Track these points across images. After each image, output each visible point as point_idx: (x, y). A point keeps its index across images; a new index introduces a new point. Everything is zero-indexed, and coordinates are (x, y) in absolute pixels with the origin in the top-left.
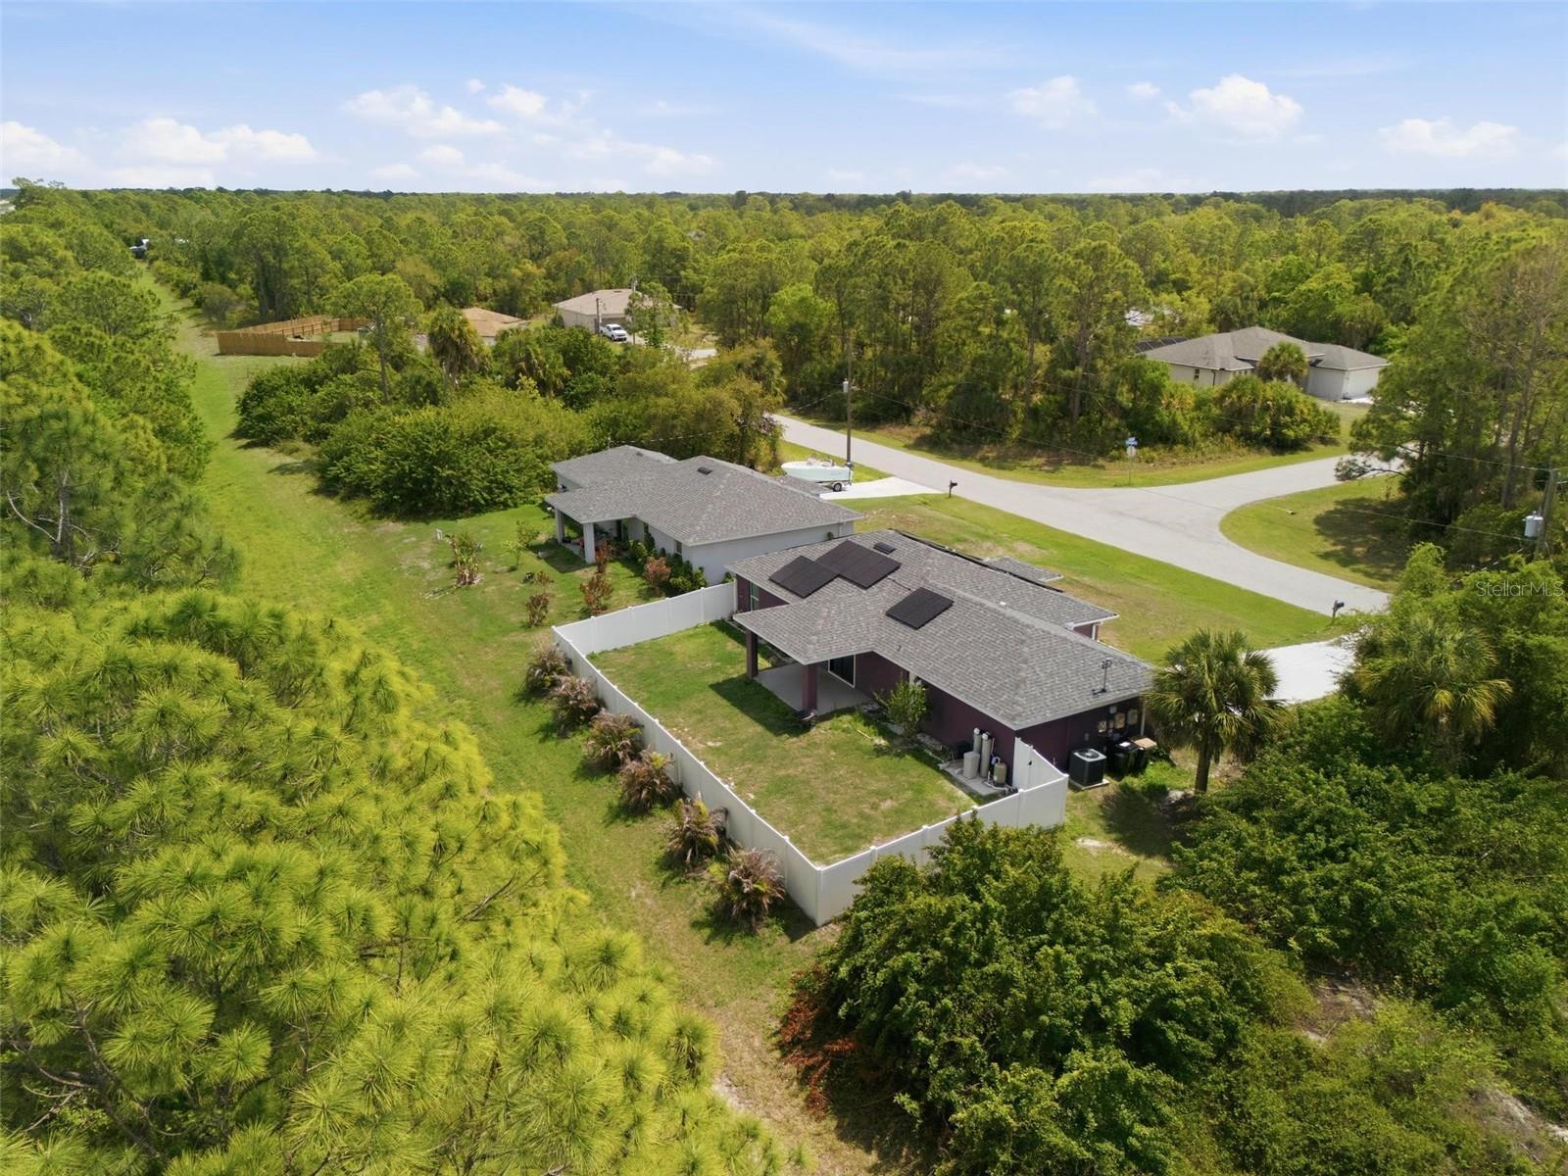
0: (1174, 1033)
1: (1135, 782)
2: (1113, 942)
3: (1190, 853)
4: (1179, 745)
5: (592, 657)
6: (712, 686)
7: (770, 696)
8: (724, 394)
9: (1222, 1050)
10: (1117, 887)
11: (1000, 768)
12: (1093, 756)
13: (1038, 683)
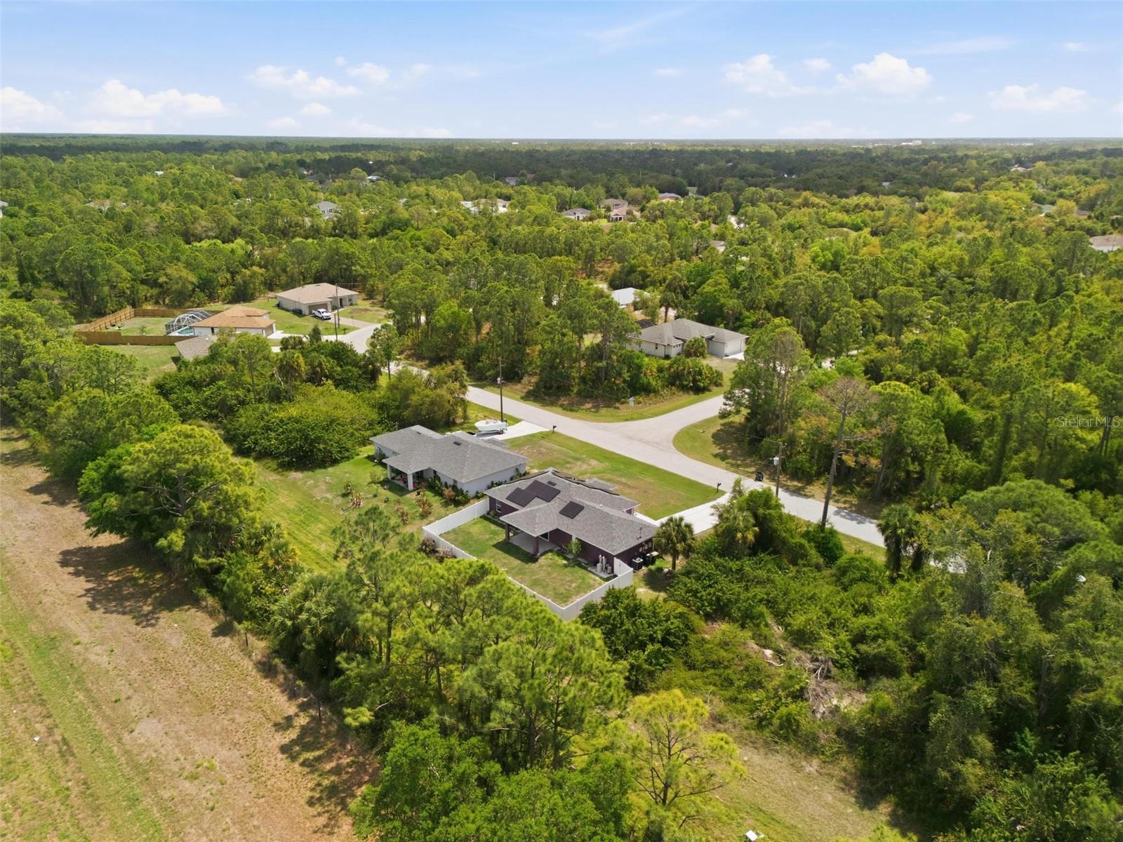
0: (672, 639)
1: (652, 567)
2: (655, 617)
3: (672, 590)
4: (666, 554)
5: (441, 535)
6: (495, 546)
7: (517, 548)
8: (442, 391)
9: (684, 642)
10: (653, 602)
11: (609, 568)
12: (639, 560)
13: (619, 537)
